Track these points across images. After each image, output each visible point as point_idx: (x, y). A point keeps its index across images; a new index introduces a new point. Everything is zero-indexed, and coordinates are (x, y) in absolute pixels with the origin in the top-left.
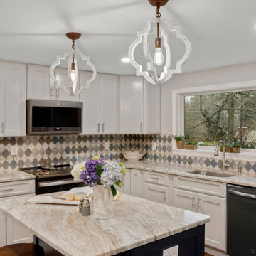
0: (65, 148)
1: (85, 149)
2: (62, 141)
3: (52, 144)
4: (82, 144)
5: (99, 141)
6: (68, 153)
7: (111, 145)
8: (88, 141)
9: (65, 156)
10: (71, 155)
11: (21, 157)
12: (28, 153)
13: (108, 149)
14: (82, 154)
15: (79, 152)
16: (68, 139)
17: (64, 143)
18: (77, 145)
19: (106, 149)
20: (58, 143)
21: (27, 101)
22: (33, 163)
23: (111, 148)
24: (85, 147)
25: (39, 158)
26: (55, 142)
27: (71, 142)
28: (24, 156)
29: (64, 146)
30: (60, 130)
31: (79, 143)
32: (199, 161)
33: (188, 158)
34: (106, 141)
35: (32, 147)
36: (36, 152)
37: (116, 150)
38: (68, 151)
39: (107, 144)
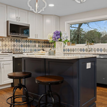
0: (20, 45)
1: (29, 46)
2: (19, 41)
3: (15, 42)
4: (28, 44)
5: (34, 43)
6: (22, 47)
7: (39, 45)
8: (30, 43)
9: (21, 48)
10: (23, 48)
11: (3, 47)
12: (6, 45)
13: (38, 47)
14: (28, 48)
15: (26, 47)
16: (22, 41)
17: (20, 43)
18: (25, 44)
19: (37, 46)
20: (18, 42)
21: (7, 21)
22: (8, 50)
23: (39, 46)
24: (29, 45)
25: (10, 48)
26: (17, 42)
27: (23, 43)
28: (4, 47)
29: (20, 44)
30: (21, 35)
31: (26, 43)
32: (77, 50)
33: (72, 49)
34: (37, 43)
35: (7, 43)
36: (9, 45)
37: (41, 47)
38: (22, 46)
39: (37, 45)
